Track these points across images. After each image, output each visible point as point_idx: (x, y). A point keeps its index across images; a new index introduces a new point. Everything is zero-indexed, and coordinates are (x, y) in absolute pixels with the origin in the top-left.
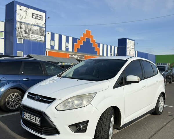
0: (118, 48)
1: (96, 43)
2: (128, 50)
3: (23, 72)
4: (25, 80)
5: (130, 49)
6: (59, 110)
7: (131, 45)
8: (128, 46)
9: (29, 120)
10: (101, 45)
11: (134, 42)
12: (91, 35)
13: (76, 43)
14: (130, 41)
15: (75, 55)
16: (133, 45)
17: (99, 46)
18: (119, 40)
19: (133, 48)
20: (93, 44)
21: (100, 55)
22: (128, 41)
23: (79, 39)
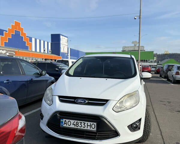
0: (51, 44)
1: (27, 37)
2: (62, 46)
3: (1, 73)
4: (6, 83)
5: (63, 45)
6: (117, 111)
7: (64, 41)
8: (61, 42)
9: (76, 127)
10: (33, 40)
11: (67, 38)
12: (21, 27)
13: (3, 36)
14: (64, 37)
15: (3, 50)
16: (67, 42)
17: (31, 40)
18: (52, 35)
19: (67, 44)
20: (24, 38)
21: (33, 50)
22: (61, 37)
23: (7, 31)
